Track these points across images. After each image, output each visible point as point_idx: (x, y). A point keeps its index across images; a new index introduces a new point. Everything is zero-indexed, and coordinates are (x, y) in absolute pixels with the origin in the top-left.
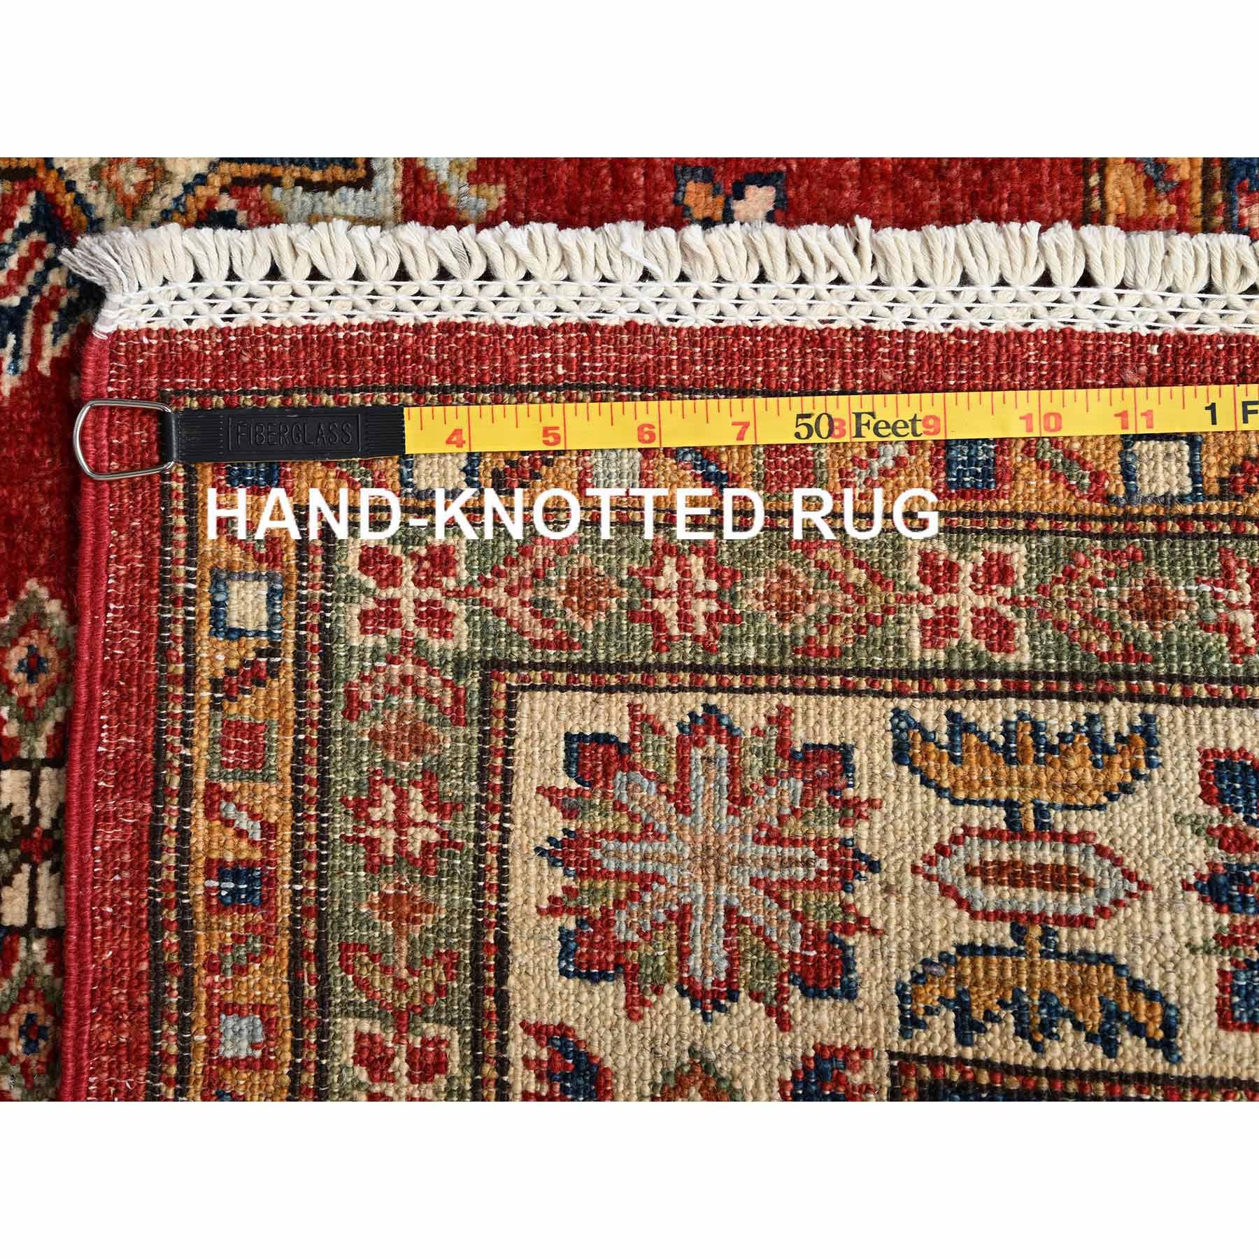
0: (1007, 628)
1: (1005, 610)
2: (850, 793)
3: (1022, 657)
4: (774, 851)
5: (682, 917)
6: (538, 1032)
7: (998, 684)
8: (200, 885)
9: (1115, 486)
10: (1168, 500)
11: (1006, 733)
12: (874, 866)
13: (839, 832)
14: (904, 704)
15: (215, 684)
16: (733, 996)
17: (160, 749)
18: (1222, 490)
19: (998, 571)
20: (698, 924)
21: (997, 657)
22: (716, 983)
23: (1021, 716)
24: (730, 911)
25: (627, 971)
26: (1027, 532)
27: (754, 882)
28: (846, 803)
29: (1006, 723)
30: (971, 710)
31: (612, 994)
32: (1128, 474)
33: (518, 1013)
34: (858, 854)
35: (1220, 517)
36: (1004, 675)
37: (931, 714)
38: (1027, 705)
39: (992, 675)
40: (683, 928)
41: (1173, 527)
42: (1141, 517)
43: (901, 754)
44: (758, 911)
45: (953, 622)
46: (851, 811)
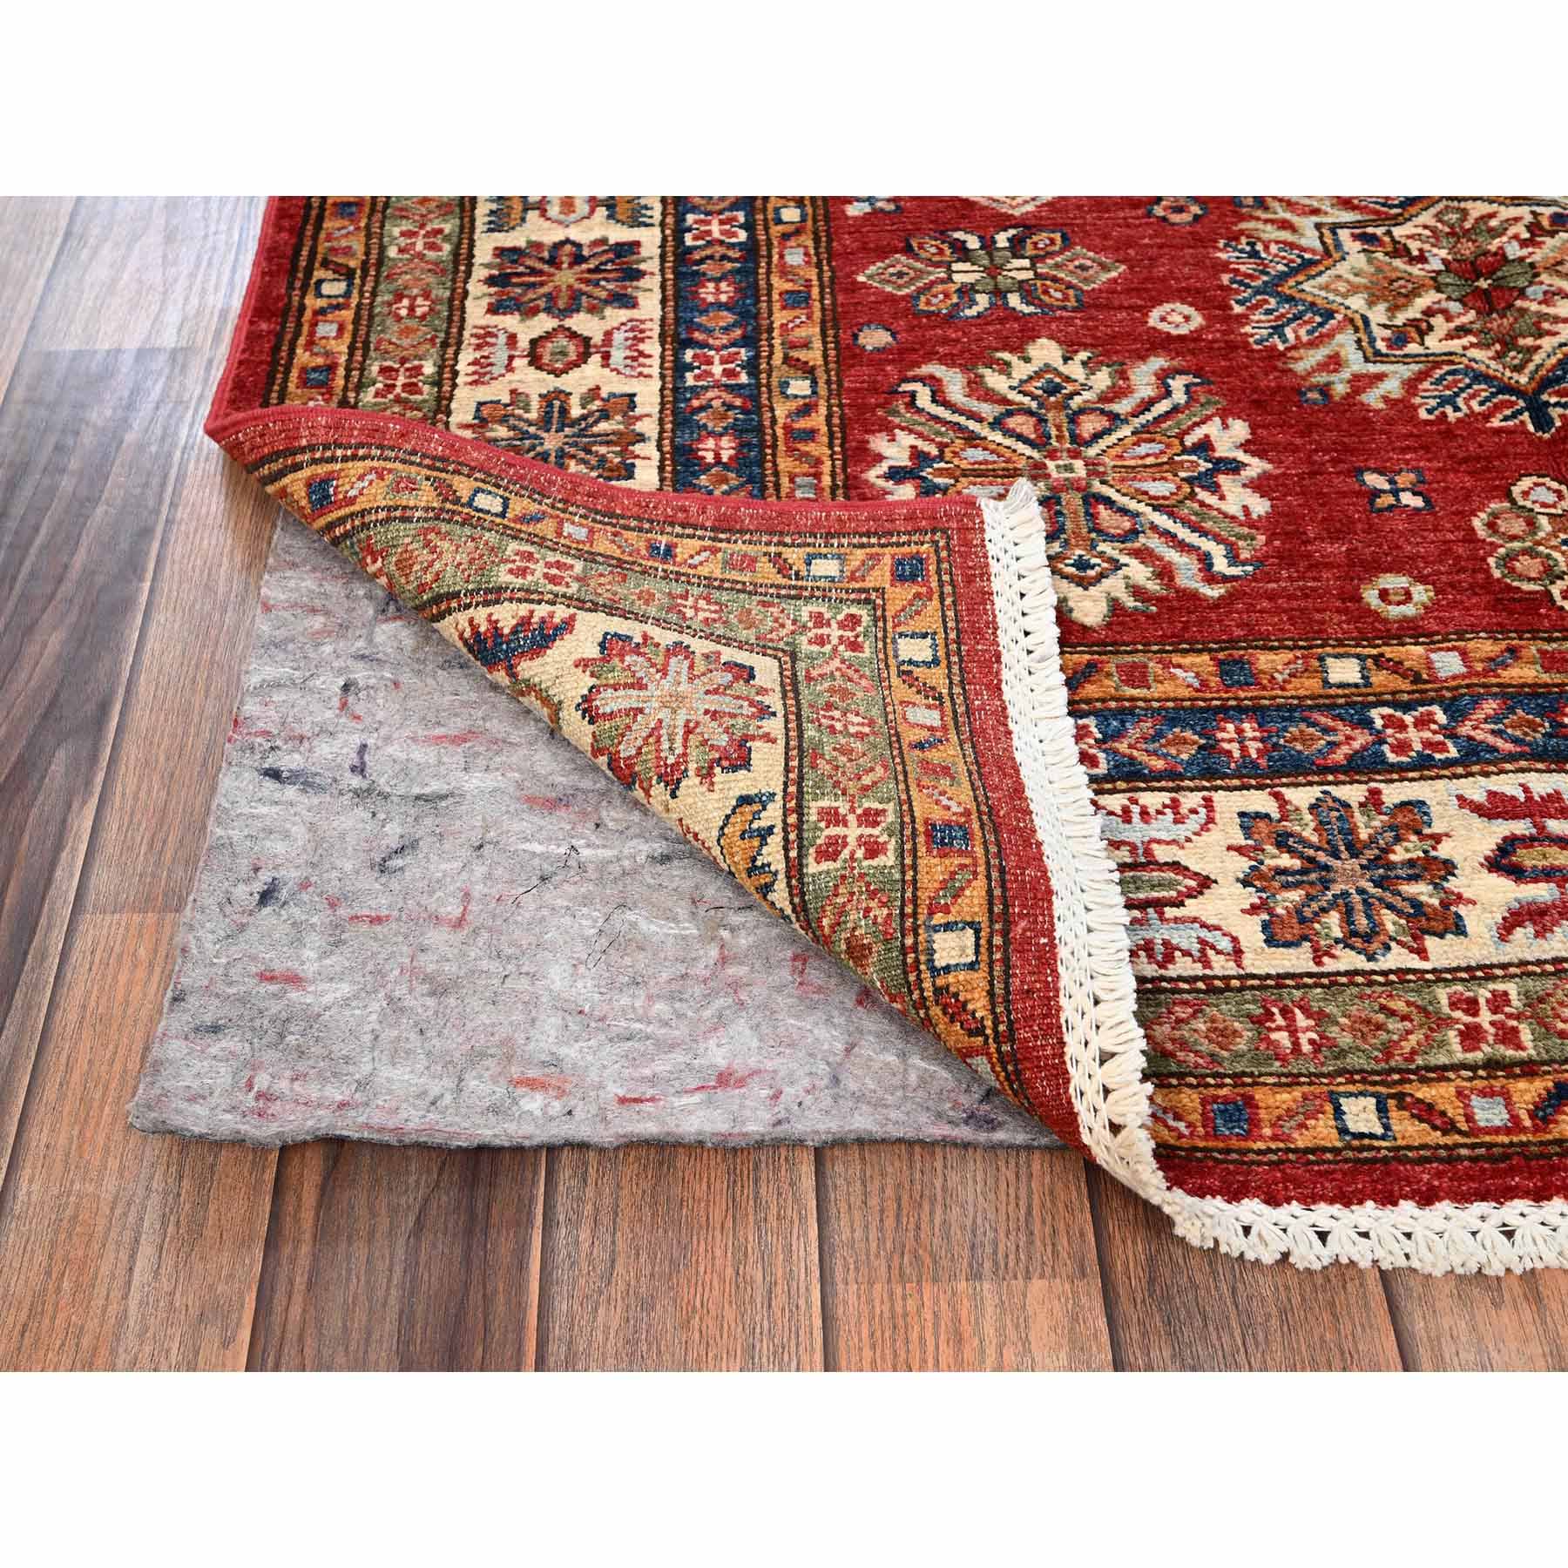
0: (833, 857)
1: (845, 854)
2: (718, 770)
3: (812, 867)
4: (680, 731)
5: (639, 685)
6: (572, 618)
7: (793, 854)
8: (664, 540)
9: (939, 918)
10: (931, 952)
11: (763, 866)
12: (673, 795)
13: (692, 766)
14: (779, 797)
15: (779, 555)
16: (592, 722)
17: (742, 532)
18: (941, 988)
19: (873, 850)
20: (634, 693)
21: (812, 850)
22: (597, 708)
23: (775, 874)
24: (641, 711)
25: (606, 659)
26: (903, 865)
27: (660, 721)
28: (711, 768)
29: (769, 865)
30: (775, 841)
31: (593, 652)
32: (948, 927)
33: (581, 615)
34: (679, 781)
35: (922, 990)
36: (800, 856)
37: (772, 815)
38: (781, 876)
39: (800, 848)
40: (632, 686)
41: (910, 958)
42: (916, 935)
43: (745, 800)
44: (641, 727)
45: (837, 824)
46: (706, 774)
